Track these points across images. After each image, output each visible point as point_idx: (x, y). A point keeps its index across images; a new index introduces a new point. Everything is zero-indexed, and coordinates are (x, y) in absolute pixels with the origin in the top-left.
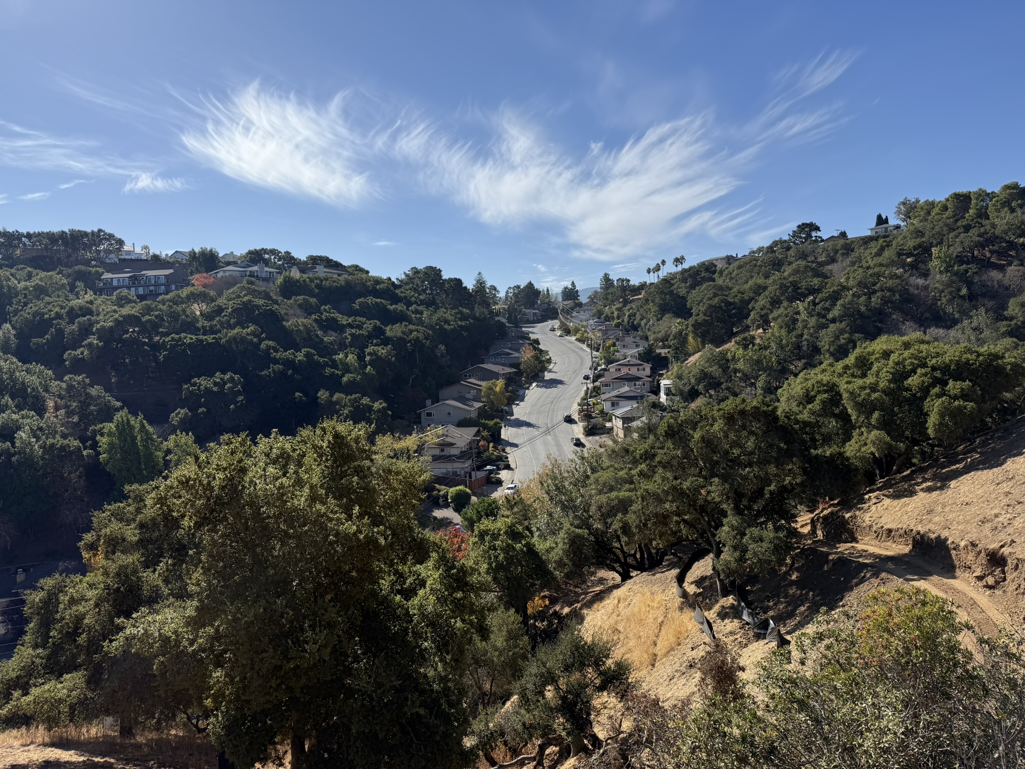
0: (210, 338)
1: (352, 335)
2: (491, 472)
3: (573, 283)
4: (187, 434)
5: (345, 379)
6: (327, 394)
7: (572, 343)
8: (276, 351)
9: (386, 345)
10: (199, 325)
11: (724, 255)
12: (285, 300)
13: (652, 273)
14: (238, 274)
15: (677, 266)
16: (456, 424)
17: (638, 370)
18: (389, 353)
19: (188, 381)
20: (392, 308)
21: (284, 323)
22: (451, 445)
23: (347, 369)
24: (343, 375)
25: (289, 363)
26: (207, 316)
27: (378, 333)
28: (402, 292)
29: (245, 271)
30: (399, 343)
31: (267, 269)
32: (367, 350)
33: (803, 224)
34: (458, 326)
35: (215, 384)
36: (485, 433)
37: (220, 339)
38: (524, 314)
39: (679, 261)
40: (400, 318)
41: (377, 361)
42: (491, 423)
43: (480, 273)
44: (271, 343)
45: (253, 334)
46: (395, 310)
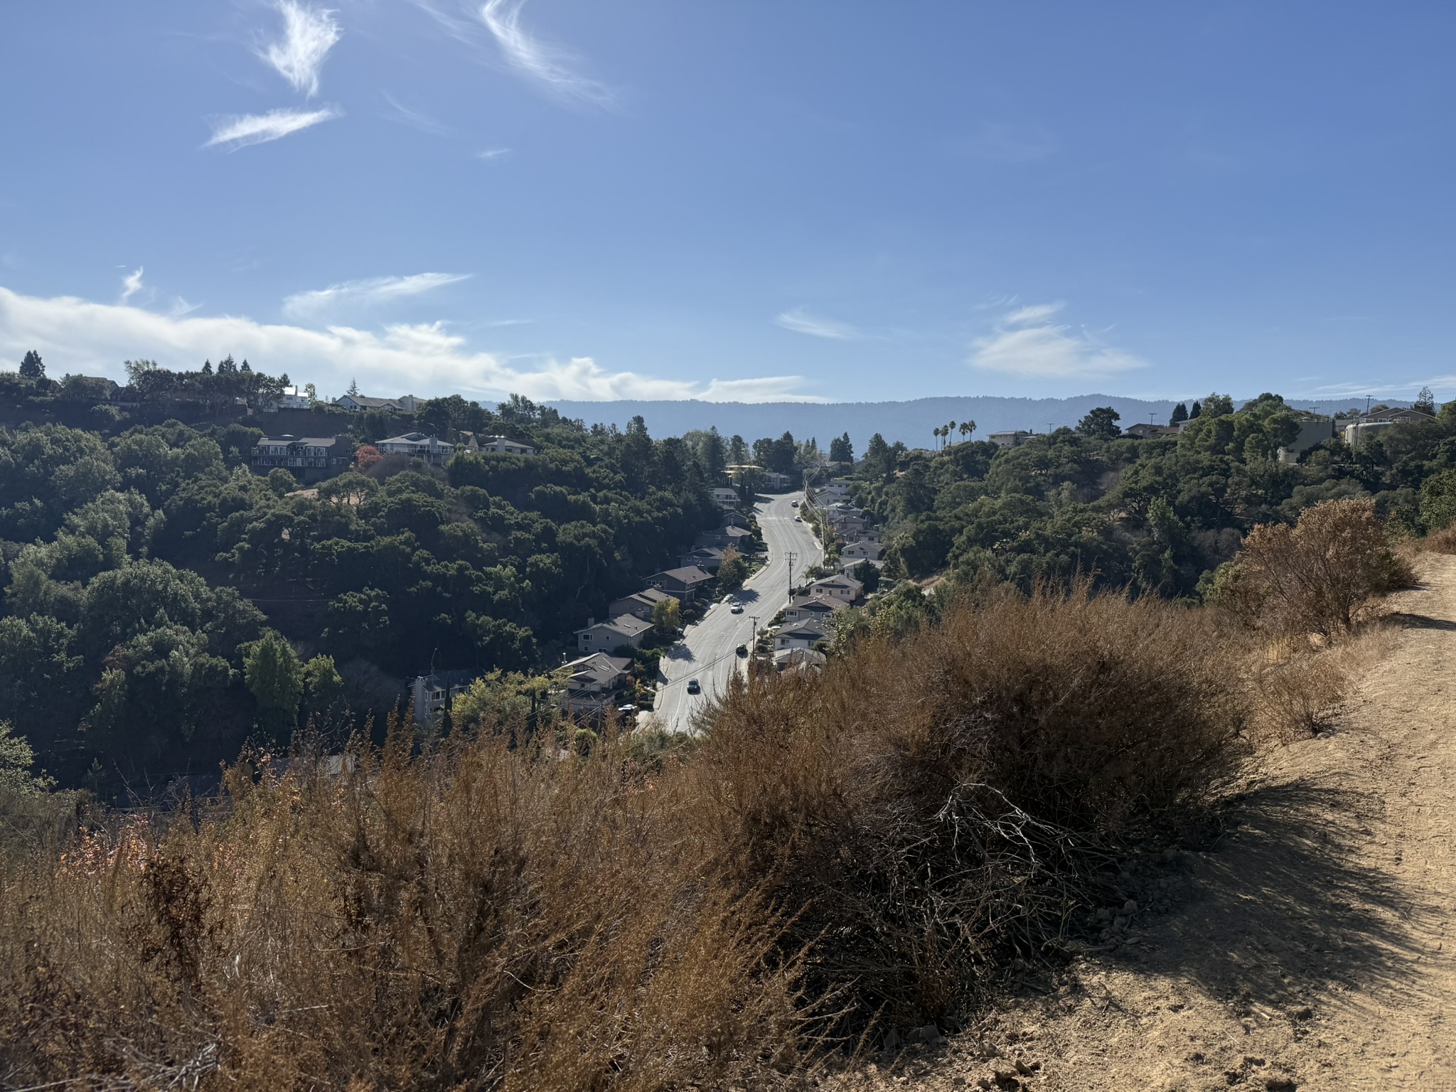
0: (360, 546)
1: (516, 539)
2: (628, 712)
3: (846, 434)
5: (496, 597)
6: (474, 615)
7: (806, 533)
8: (428, 562)
9: (552, 553)
10: (353, 527)
11: (1011, 429)
12: (452, 489)
14: (406, 450)
15: (964, 434)
18: (554, 563)
20: (572, 498)
21: (442, 528)
22: (591, 680)
23: (499, 583)
24: (495, 593)
25: (440, 579)
26: (363, 513)
27: (548, 534)
29: (415, 446)
31: (439, 443)
32: (530, 560)
33: (1099, 409)
34: (653, 518)
35: (361, 601)
36: (638, 666)
37: (372, 547)
38: (770, 479)
39: (967, 427)
42: (649, 653)
43: (714, 428)
44: (425, 553)
45: (407, 542)
46: (576, 501)
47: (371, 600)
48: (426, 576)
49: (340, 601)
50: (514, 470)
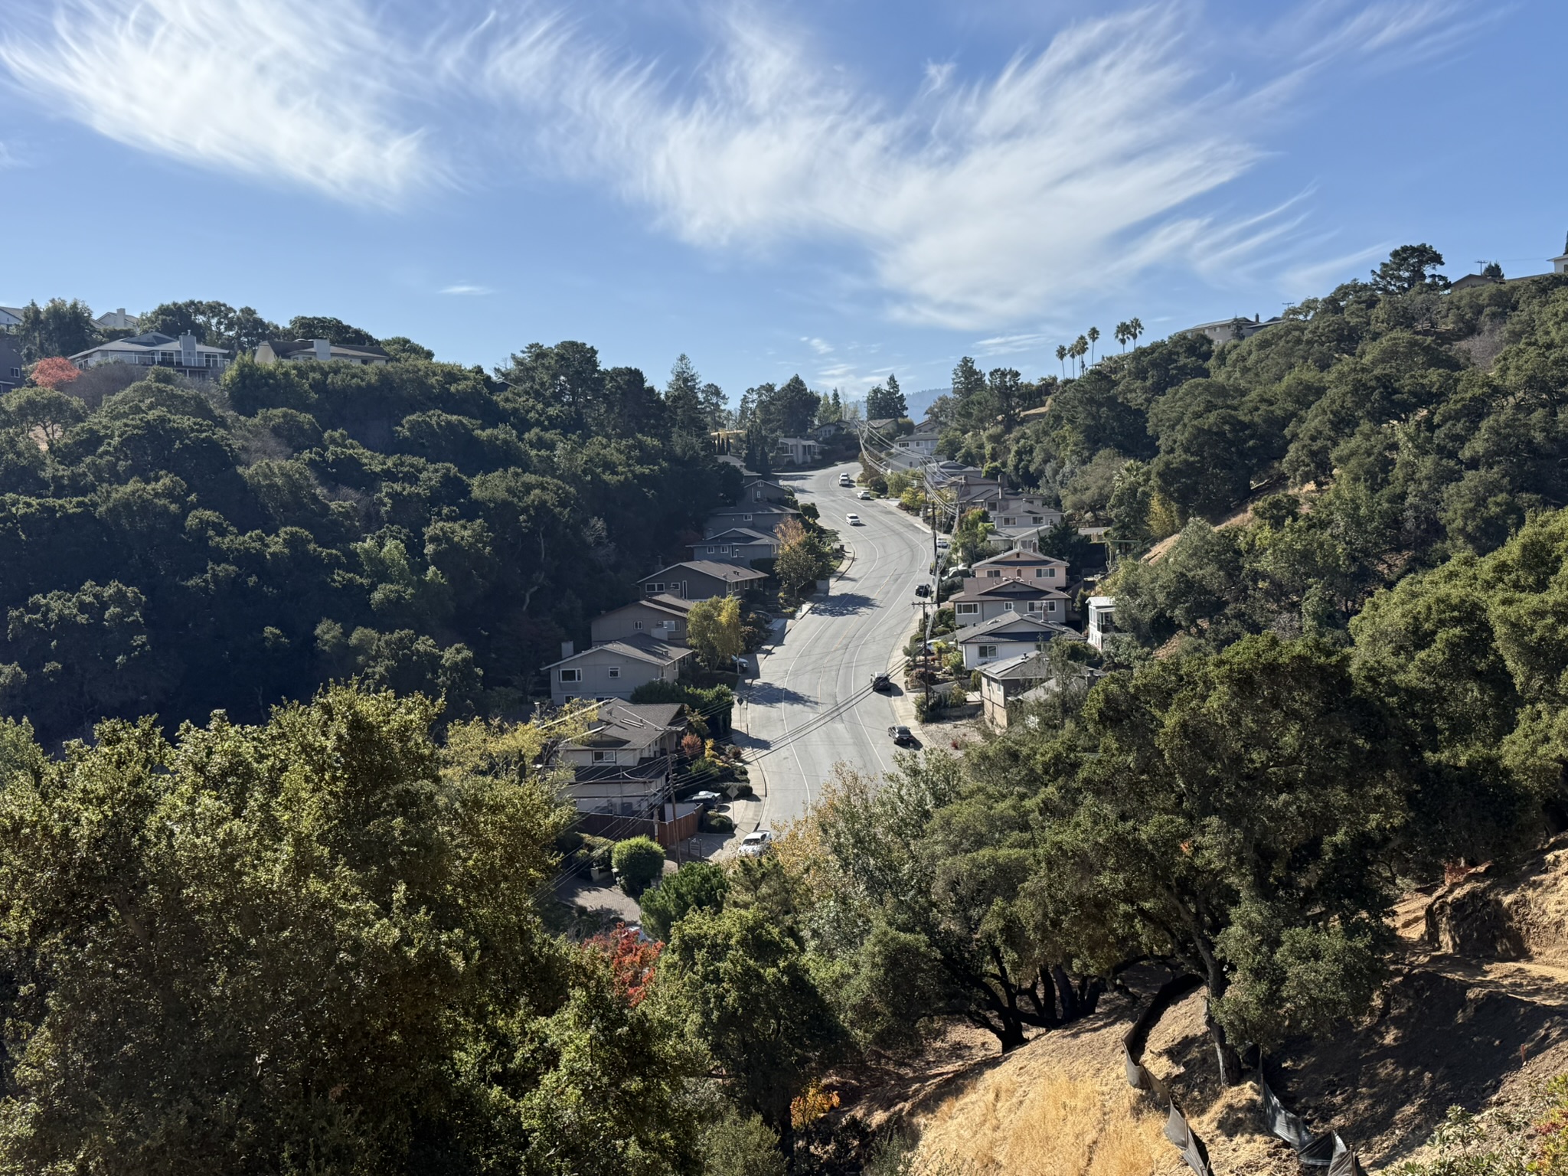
0: (70, 505)
1: (394, 496)
2: (708, 804)
3: (892, 379)
4: (19, 722)
5: (377, 596)
6: (337, 629)
7: (890, 513)
8: (222, 533)
9: (471, 519)
10: (47, 474)
11: (1228, 317)
12: (242, 418)
13: (1068, 358)
14: (135, 359)
15: (1123, 341)
16: (628, 697)
17: (1039, 574)
18: (478, 537)
19: (20, 601)
20: (484, 434)
21: (240, 470)
22: (619, 743)
23: (382, 572)
24: (373, 588)
25: (250, 561)
26: (64, 455)
27: (453, 492)
28: (507, 400)
29: (152, 353)
30: (499, 514)
31: (200, 348)
32: (429, 531)
33: (1405, 249)
34: (635, 476)
35: (83, 607)
36: (695, 718)
37: (95, 505)
38: (784, 449)
39: (1127, 330)
40: (503, 457)
41: (451, 555)
42: (709, 694)
43: (683, 358)
44: (209, 515)
45: (169, 493)
46: (492, 440)
47: (104, 606)
48: (220, 556)
49: (36, 608)
50: (359, 387)
